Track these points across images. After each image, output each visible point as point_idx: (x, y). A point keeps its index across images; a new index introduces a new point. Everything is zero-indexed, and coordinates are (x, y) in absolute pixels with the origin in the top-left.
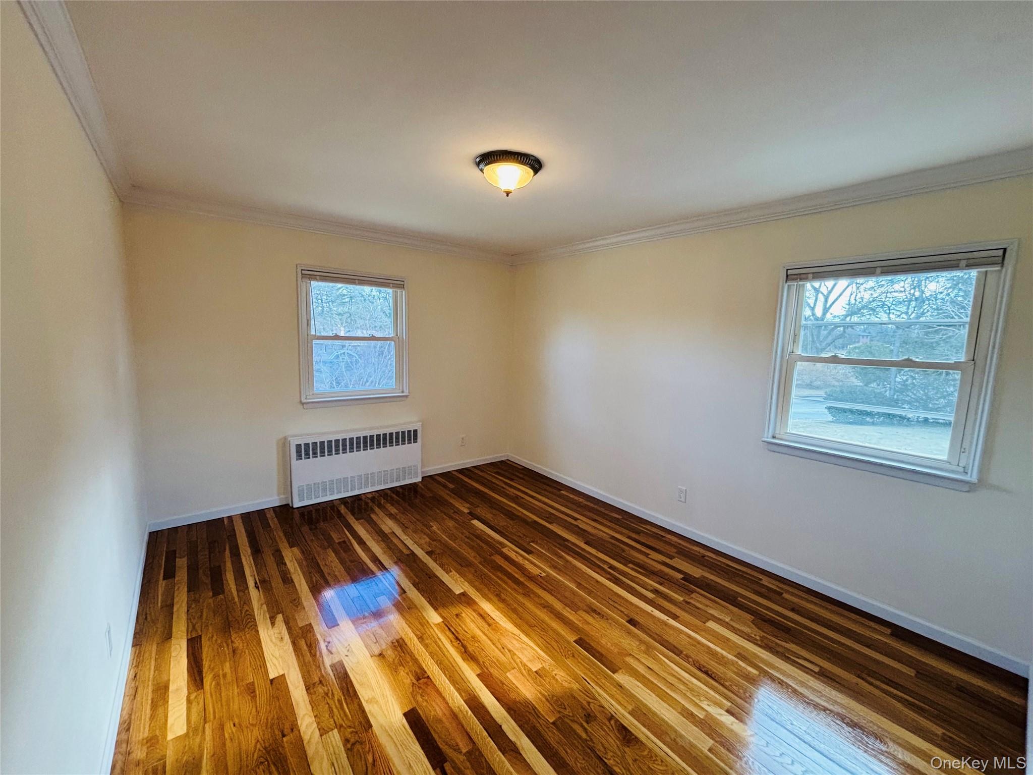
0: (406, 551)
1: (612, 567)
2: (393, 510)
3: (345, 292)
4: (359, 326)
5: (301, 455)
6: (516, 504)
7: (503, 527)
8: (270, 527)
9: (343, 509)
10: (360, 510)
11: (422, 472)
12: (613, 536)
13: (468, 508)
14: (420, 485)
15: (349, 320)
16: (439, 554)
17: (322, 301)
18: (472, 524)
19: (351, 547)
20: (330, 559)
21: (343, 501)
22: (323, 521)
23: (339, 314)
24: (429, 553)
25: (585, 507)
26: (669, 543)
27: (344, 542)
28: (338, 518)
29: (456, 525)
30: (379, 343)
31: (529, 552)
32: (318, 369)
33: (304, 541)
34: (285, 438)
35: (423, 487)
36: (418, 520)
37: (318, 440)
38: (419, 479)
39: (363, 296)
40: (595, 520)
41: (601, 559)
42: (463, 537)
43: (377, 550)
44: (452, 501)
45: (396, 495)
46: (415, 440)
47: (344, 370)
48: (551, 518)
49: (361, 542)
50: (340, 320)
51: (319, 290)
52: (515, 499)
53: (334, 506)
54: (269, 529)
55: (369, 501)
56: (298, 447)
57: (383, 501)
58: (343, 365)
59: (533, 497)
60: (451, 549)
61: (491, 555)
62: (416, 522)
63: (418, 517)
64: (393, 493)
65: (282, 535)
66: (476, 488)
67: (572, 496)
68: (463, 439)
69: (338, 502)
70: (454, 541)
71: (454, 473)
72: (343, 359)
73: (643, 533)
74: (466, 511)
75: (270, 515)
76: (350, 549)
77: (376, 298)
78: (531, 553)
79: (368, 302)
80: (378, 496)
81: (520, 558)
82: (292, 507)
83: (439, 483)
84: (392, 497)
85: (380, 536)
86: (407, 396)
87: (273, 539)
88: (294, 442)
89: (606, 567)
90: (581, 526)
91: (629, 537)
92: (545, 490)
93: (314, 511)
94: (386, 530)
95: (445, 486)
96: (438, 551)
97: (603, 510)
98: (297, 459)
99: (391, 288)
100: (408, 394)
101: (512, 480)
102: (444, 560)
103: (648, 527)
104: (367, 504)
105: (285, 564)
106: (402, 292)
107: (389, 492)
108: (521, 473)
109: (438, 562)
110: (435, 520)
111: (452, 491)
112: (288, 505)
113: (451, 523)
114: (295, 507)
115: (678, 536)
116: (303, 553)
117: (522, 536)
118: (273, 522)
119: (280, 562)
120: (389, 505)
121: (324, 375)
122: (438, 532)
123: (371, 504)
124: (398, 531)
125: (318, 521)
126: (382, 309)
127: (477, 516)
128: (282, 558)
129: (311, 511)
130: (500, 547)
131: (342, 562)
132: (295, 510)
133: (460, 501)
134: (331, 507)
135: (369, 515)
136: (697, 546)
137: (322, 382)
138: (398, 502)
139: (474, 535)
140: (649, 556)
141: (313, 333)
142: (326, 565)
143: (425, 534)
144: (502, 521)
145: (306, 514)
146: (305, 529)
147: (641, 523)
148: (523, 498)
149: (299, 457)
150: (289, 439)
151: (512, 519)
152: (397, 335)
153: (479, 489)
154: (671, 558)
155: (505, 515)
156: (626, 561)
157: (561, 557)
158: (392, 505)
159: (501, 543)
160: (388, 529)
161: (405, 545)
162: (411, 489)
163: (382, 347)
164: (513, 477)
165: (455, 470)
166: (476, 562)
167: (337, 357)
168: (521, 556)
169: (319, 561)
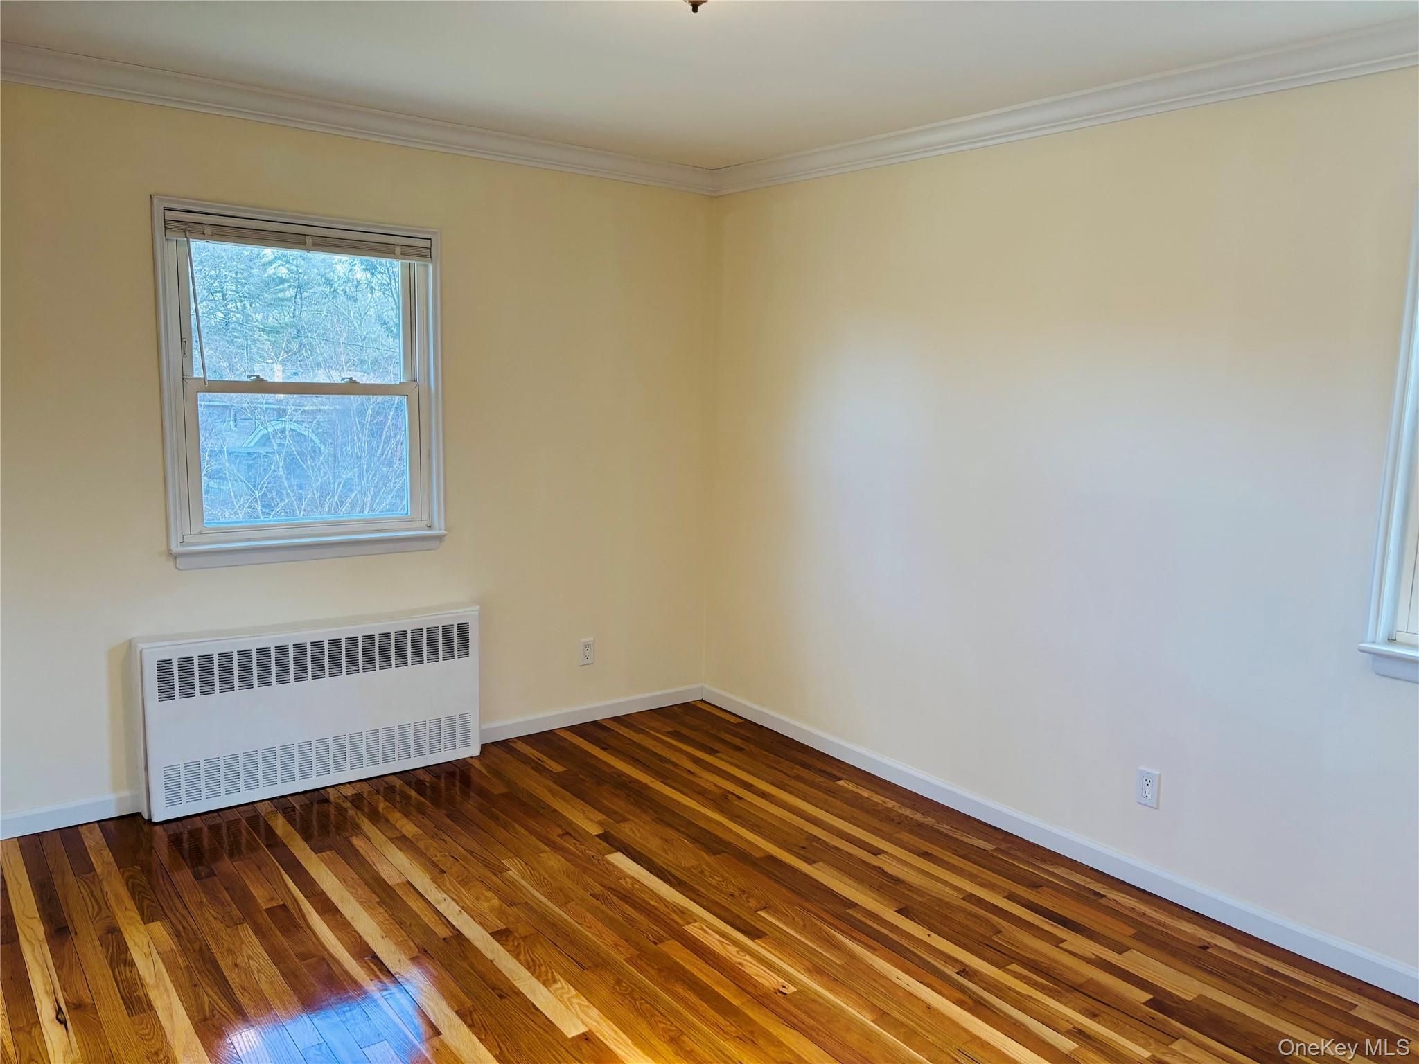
0: (442, 932)
1: (965, 971)
2: (409, 828)
3: (283, 272)
4: (320, 360)
5: (171, 689)
6: (722, 811)
7: (689, 870)
8: (92, 869)
9: (280, 825)
10: (324, 828)
11: (482, 732)
12: (972, 895)
13: (600, 823)
14: (477, 764)
15: (295, 346)
16: (524, 938)
17: (224, 296)
18: (608, 862)
19: (301, 922)
20: (246, 950)
21: (281, 803)
22: (231, 855)
23: (269, 330)
24: (500, 936)
25: (901, 823)
26: (1115, 913)
27: (284, 907)
28: (267, 846)
29: (572, 867)
30: (373, 401)
31: (754, 934)
32: (218, 471)
33: (179, 906)
34: (130, 645)
35: (484, 771)
36: (471, 852)
37: (215, 650)
38: (475, 751)
39: (329, 282)
40: (926, 855)
41: (936, 949)
42: (587, 896)
43: (367, 925)
44: (557, 804)
45: (417, 791)
46: (464, 650)
47: (281, 473)
48: (811, 849)
49: (328, 909)
50: (273, 344)
51: (217, 267)
52: (721, 801)
53: (258, 816)
54: (90, 875)
55: (348, 805)
56: (164, 667)
57: (382, 806)
58: (280, 461)
59: (764, 795)
60: (554, 925)
61: (659, 940)
62: (465, 859)
63: (474, 846)
64: (408, 784)
65: (123, 891)
66: (621, 774)
67: (865, 793)
68: (587, 646)
69: (268, 807)
70: (562, 905)
71: (562, 734)
72: (279, 445)
73: (1048, 887)
74: (595, 830)
75: (94, 842)
76: (297, 926)
77: (363, 286)
78: (758, 937)
79: (343, 298)
80: (369, 792)
81: (733, 949)
82: (150, 820)
83: (525, 759)
84: (406, 797)
85: (375, 893)
86: (439, 538)
87: (101, 902)
88: (152, 655)
89: (951, 972)
90: (887, 869)
91: (1012, 897)
92: (798, 778)
93: (206, 829)
94: (391, 877)
95: (539, 768)
96: (522, 930)
97: (945, 828)
98: (161, 699)
99: (397, 258)
100: (443, 532)
101: (712, 752)
102: (540, 953)
103: (1061, 871)
104: (341, 811)
105: (132, 964)
106: (426, 266)
107: (398, 783)
108: (735, 735)
109: (522, 957)
110: (517, 854)
111: (558, 779)
112: (139, 814)
113: (554, 862)
114: (156, 819)
115: (1139, 893)
116: (177, 935)
117: (736, 893)
118: (101, 857)
119: (120, 957)
120: (398, 815)
121: (229, 487)
122: (523, 882)
123: (351, 812)
124: (422, 881)
125: (216, 856)
126: (379, 317)
127: (621, 842)
128: (122, 947)
129: (201, 830)
130: (680, 921)
131: (277, 956)
132: (158, 828)
133: (580, 804)
134: (249, 820)
135: (347, 839)
136: (1189, 921)
137: (226, 503)
138: (421, 810)
139: (610, 889)
140: (1063, 945)
141: (198, 373)
142: (236, 965)
143: (489, 889)
144: (686, 857)
145: (185, 836)
146: (184, 876)
147: (1045, 861)
148: (740, 798)
149: (166, 692)
150: (141, 646)
151: (713, 852)
152: (414, 379)
153: (628, 776)
154: (1121, 949)
155: (694, 840)
156: (1003, 956)
157: (837, 947)
158: (407, 815)
159: (683, 912)
160: (395, 874)
161: (438, 913)
162: (457, 773)
163: (378, 413)
164: (716, 746)
165: (566, 728)
166: (620, 958)
167: (266, 440)
168: (735, 942)
169: (218, 957)
